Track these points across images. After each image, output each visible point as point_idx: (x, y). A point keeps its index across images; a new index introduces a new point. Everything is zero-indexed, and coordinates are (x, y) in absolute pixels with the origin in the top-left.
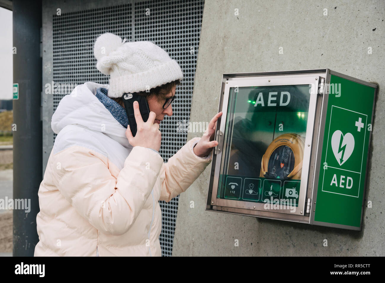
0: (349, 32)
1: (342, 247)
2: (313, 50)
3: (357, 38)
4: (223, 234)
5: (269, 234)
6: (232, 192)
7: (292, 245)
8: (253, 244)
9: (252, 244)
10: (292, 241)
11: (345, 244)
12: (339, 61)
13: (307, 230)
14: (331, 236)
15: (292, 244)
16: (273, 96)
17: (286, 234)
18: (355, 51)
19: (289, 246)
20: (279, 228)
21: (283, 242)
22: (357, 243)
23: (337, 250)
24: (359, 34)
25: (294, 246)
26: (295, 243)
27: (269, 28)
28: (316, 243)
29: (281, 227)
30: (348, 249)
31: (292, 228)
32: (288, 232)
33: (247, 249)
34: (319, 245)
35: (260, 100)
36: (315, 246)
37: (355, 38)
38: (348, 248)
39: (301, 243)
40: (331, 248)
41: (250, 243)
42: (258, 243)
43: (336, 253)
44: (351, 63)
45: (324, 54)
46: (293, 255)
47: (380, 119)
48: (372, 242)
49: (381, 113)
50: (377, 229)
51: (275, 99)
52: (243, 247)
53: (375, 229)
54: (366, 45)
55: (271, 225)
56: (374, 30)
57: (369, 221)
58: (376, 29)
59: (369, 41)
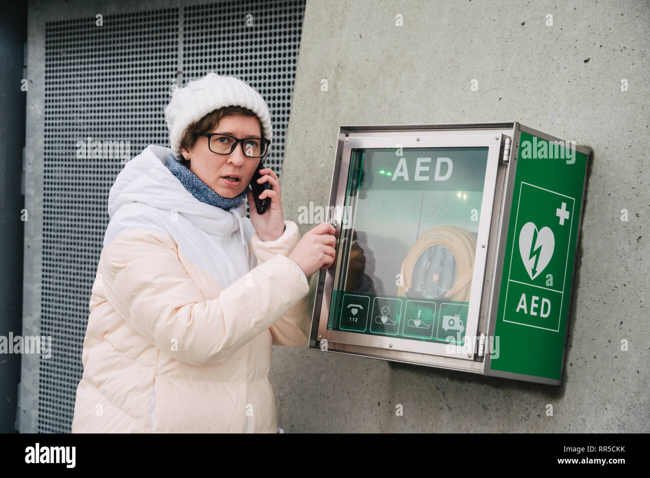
0: (546, 63)
1: (530, 412)
2: (485, 92)
3: (558, 73)
5: (409, 388)
6: (352, 320)
7: (446, 408)
8: (381, 404)
9: (379, 403)
10: (447, 400)
11: (535, 408)
12: (528, 109)
13: (471, 384)
14: (512, 393)
15: (447, 405)
16: (423, 164)
17: (437, 388)
18: (554, 94)
19: (441, 408)
20: (425, 379)
21: (432, 402)
23: (522, 417)
24: (562, 67)
25: (450, 409)
26: (451, 404)
27: (413, 54)
28: (486, 403)
29: (429, 377)
30: (539, 416)
31: (447, 379)
32: (439, 386)
33: (371, 411)
34: (491, 407)
35: (401, 170)
36: (485, 409)
37: (555, 73)
38: (539, 414)
39: (462, 404)
40: (511, 412)
41: (377, 403)
42: (390, 402)
43: (520, 422)
44: (547, 114)
45: (503, 98)
46: (447, 424)
47: (595, 206)
48: (580, 404)
49: (597, 196)
50: (587, 384)
51: (427, 169)
52: (364, 408)
53: (585, 384)
54: (573, 86)
55: (413, 373)
56: (586, 61)
57: (575, 370)
58: (589, 59)
59: (578, 79)
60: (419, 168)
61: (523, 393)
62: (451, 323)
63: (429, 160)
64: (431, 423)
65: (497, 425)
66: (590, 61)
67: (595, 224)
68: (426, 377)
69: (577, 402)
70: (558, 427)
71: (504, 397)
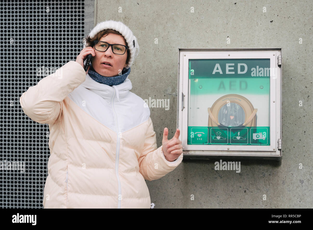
0: (250, 22)
1: (265, 174)
2: (219, 33)
3: (258, 26)
5: (195, 171)
6: (199, 139)
7: (219, 177)
8: (180, 180)
9: (178, 180)
10: (219, 174)
11: (267, 171)
12: (244, 42)
14: (254, 167)
15: (219, 176)
16: (229, 66)
18: (257, 36)
19: (216, 178)
20: (205, 166)
21: (210, 175)
22: (276, 169)
23: (261, 176)
24: (260, 24)
25: (221, 178)
26: (221, 175)
29: (207, 165)
30: (270, 175)
33: (174, 184)
34: (244, 174)
35: (217, 69)
36: (240, 175)
37: (256, 26)
38: (270, 174)
39: (227, 174)
40: (255, 175)
41: (177, 179)
42: (185, 178)
43: (260, 179)
44: (255, 44)
45: (229, 36)
46: (220, 184)
47: (285, 84)
48: (289, 167)
49: (285, 80)
50: (292, 159)
51: (233, 68)
52: (169, 183)
53: (291, 159)
54: (266, 32)
55: (197, 163)
56: (271, 22)
57: (285, 154)
58: (273, 21)
59: (268, 29)
60: (227, 68)
61: (260, 166)
62: (258, 136)
63: (233, 64)
64: (211, 185)
65: (248, 181)
66: (273, 22)
67: (286, 91)
68: (205, 164)
69: (288, 167)
70: (280, 179)
71: (250, 169)
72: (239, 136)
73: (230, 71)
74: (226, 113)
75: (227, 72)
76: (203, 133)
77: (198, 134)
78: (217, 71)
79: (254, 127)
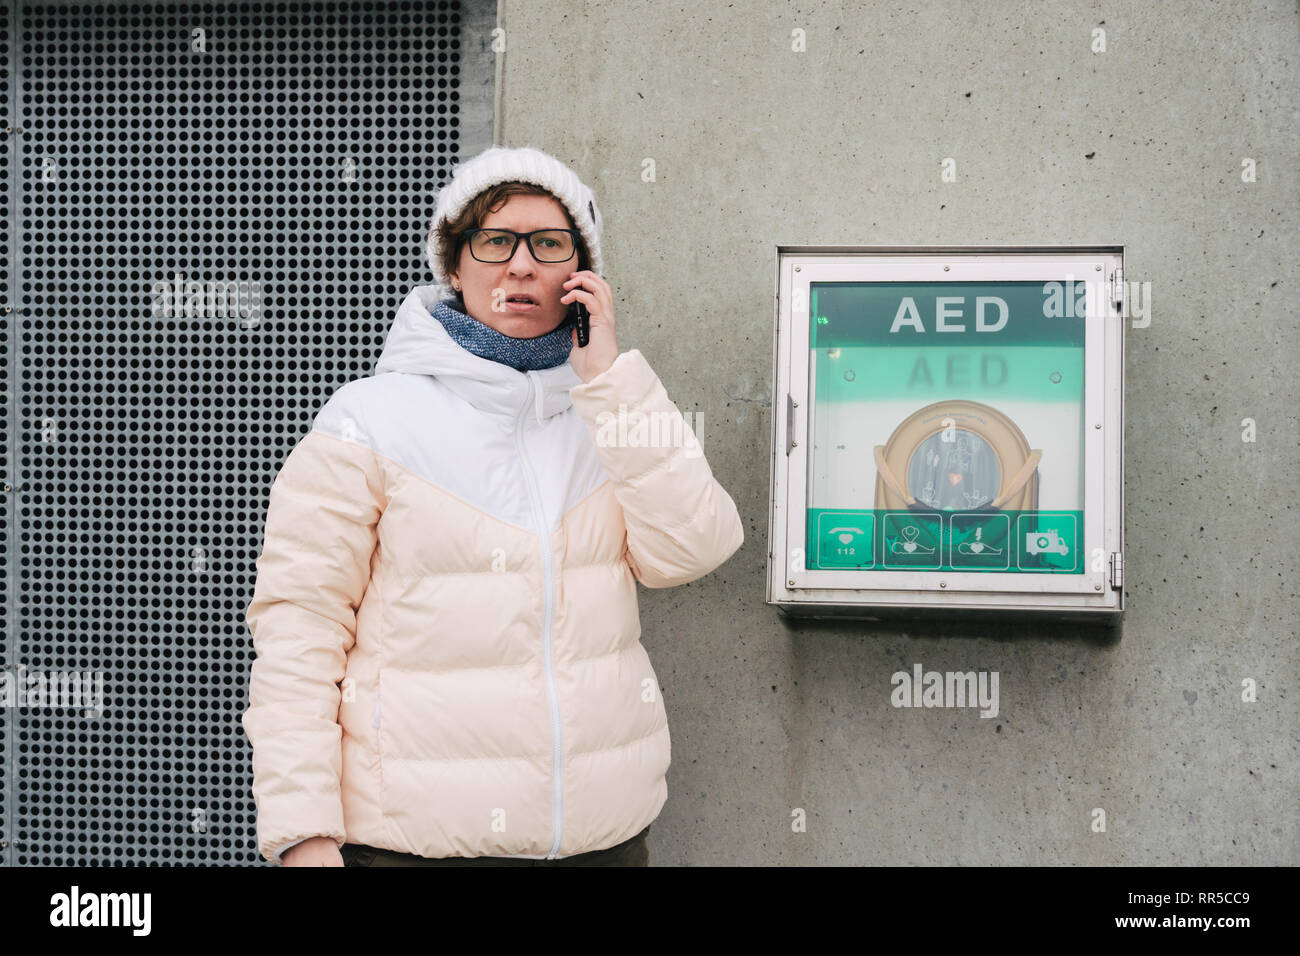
0: (1019, 156)
1: (1065, 669)
2: (913, 195)
3: (1043, 171)
4: (671, 671)
5: (832, 657)
6: (843, 552)
8: (779, 689)
9: (774, 688)
11: (1073, 662)
12: (997, 224)
16: (948, 307)
17: (888, 652)
18: (1041, 203)
21: (881, 674)
22: (1104, 655)
23: (1052, 678)
24: (1049, 163)
29: (870, 637)
30: (1082, 673)
31: (905, 636)
32: (892, 648)
33: (761, 702)
35: (908, 315)
38: (1082, 670)
41: (769, 687)
42: (796, 683)
43: (1050, 686)
44: (1033, 232)
45: (948, 206)
47: (1135, 366)
48: (1149, 649)
49: (1136, 352)
50: (1157, 620)
51: (959, 314)
52: (744, 699)
53: (1154, 620)
54: (1072, 191)
55: (836, 633)
56: (1089, 157)
57: (1135, 603)
58: (1094, 153)
59: (1080, 182)
60: (941, 314)
61: (1050, 643)
62: (1042, 543)
63: (961, 300)
64: (884, 707)
66: (1096, 156)
67: (1139, 391)
68: (865, 637)
69: (1144, 646)
70: (1116, 686)
71: (1016, 653)
72: (981, 541)
73: (949, 321)
74: (935, 464)
75: (941, 327)
76: (859, 532)
77: (839, 533)
78: (908, 322)
79: (1031, 512)
